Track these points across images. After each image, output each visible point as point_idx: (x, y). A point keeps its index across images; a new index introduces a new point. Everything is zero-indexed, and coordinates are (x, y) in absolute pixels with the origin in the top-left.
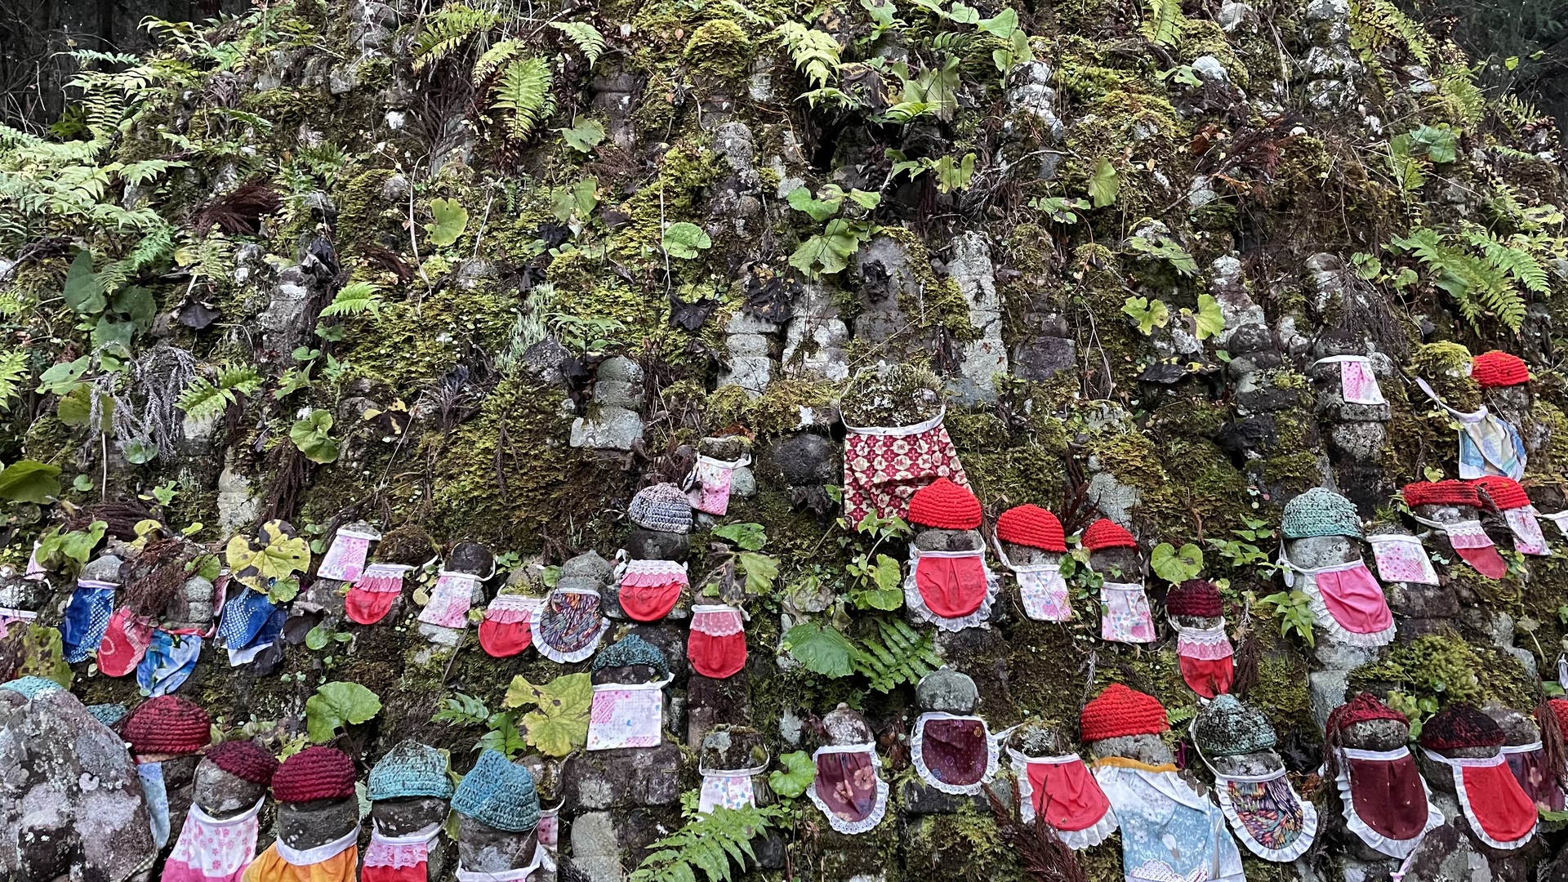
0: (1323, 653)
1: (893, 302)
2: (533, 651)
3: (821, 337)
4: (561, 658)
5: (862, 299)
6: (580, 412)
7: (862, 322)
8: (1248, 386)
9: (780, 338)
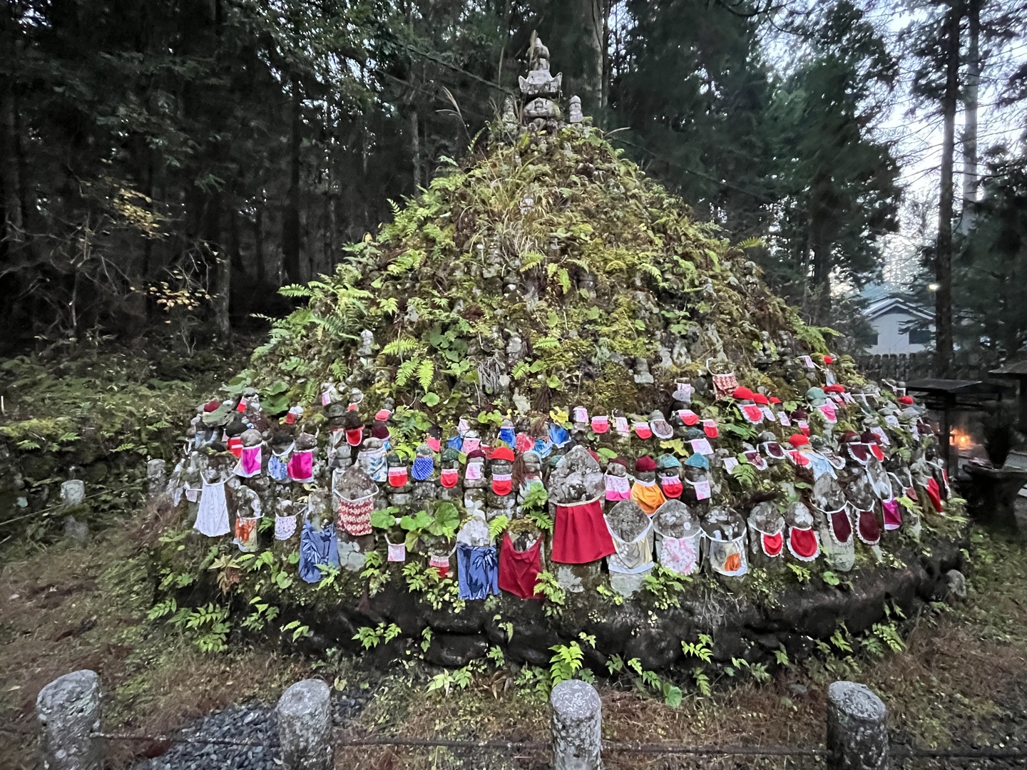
0: (825, 426)
1: (699, 342)
2: (654, 436)
3: (682, 352)
4: (664, 437)
5: (691, 341)
6: (634, 373)
7: (692, 347)
8: (789, 363)
9: (671, 352)
